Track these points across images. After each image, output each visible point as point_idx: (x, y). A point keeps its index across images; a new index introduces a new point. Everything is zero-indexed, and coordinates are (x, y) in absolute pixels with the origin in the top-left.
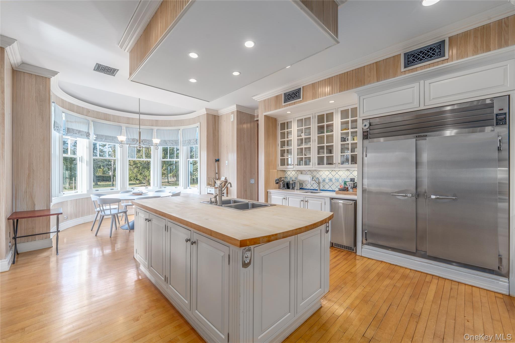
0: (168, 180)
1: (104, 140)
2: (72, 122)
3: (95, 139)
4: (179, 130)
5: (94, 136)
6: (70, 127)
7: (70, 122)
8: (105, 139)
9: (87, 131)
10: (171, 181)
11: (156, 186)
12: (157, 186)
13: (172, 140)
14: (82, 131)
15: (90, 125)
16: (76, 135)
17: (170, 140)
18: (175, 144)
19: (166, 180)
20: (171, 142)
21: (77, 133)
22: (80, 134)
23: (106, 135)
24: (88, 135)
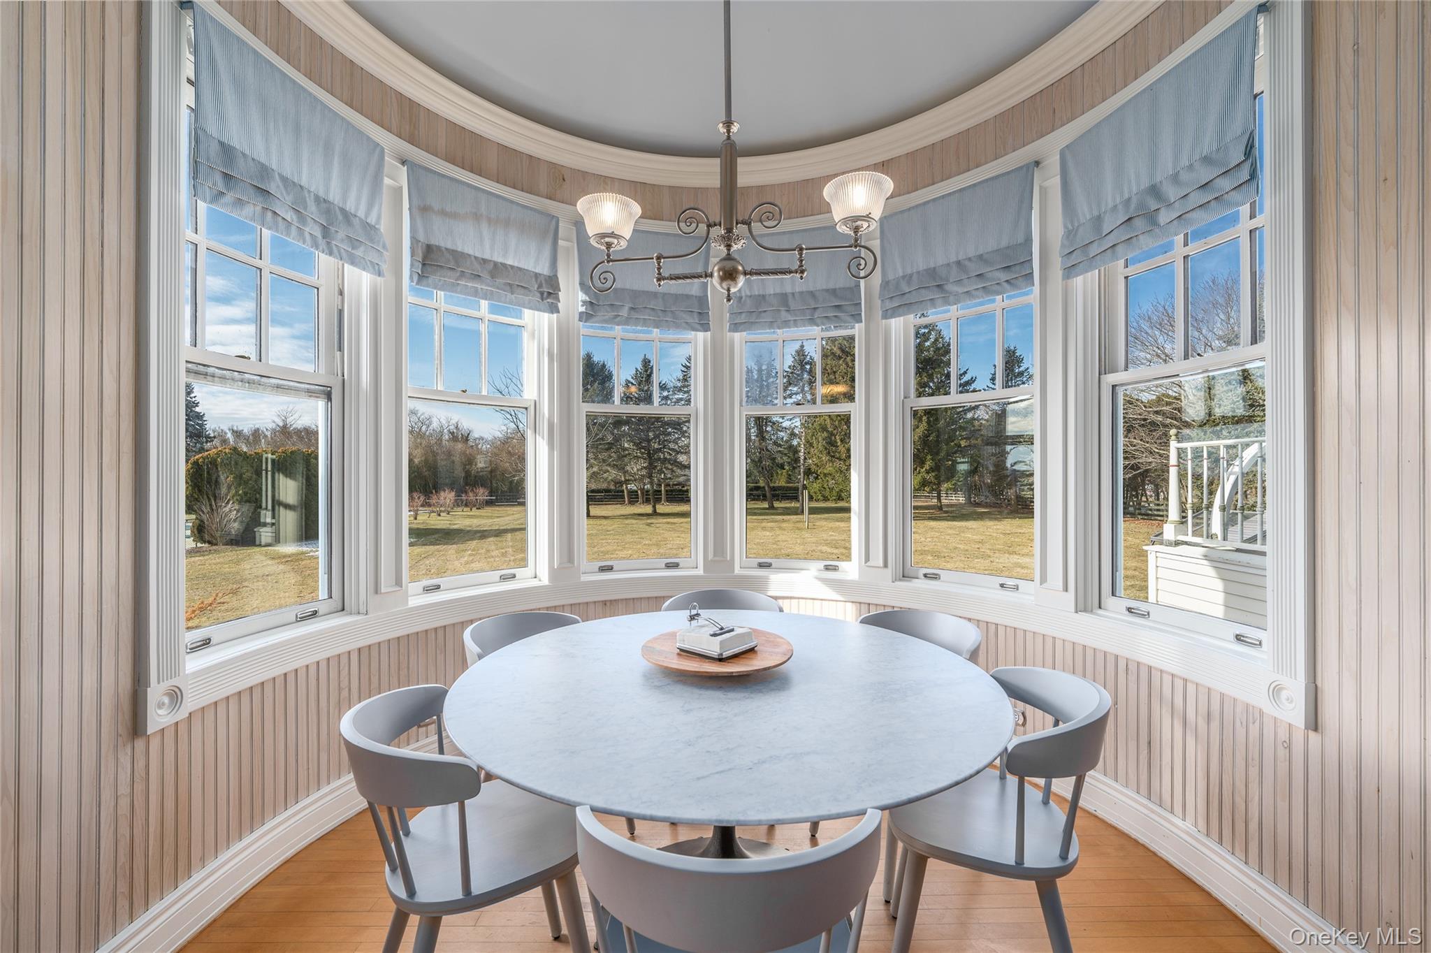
0: (940, 502)
1: (624, 312)
2: (454, 216)
3: (582, 309)
4: (1037, 163)
5: (582, 296)
6: (441, 240)
7: (443, 213)
8: (632, 309)
9: (543, 269)
10: (948, 506)
11: (881, 563)
12: (886, 565)
13: (980, 257)
14: (512, 267)
15: (560, 242)
16: (479, 286)
17: (970, 259)
18: (1003, 276)
19: (933, 501)
20: (975, 269)
21: (485, 275)
22: (500, 281)
23: (636, 287)
24: (547, 292)
